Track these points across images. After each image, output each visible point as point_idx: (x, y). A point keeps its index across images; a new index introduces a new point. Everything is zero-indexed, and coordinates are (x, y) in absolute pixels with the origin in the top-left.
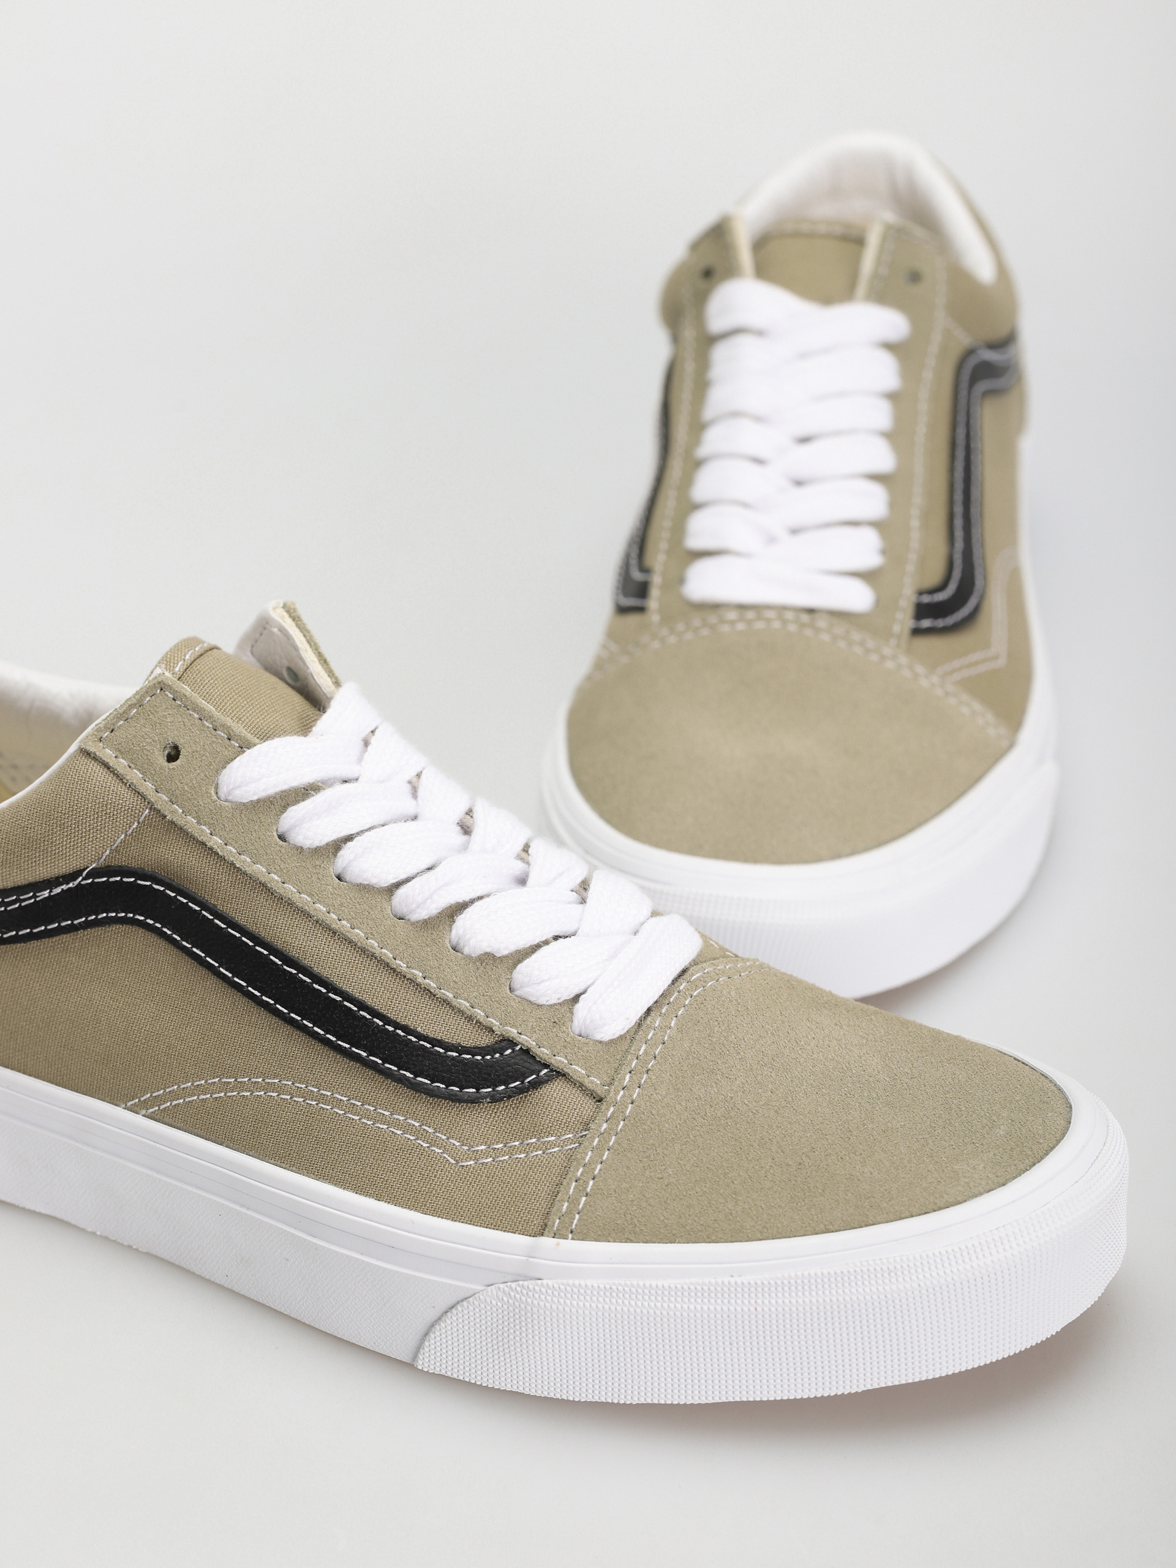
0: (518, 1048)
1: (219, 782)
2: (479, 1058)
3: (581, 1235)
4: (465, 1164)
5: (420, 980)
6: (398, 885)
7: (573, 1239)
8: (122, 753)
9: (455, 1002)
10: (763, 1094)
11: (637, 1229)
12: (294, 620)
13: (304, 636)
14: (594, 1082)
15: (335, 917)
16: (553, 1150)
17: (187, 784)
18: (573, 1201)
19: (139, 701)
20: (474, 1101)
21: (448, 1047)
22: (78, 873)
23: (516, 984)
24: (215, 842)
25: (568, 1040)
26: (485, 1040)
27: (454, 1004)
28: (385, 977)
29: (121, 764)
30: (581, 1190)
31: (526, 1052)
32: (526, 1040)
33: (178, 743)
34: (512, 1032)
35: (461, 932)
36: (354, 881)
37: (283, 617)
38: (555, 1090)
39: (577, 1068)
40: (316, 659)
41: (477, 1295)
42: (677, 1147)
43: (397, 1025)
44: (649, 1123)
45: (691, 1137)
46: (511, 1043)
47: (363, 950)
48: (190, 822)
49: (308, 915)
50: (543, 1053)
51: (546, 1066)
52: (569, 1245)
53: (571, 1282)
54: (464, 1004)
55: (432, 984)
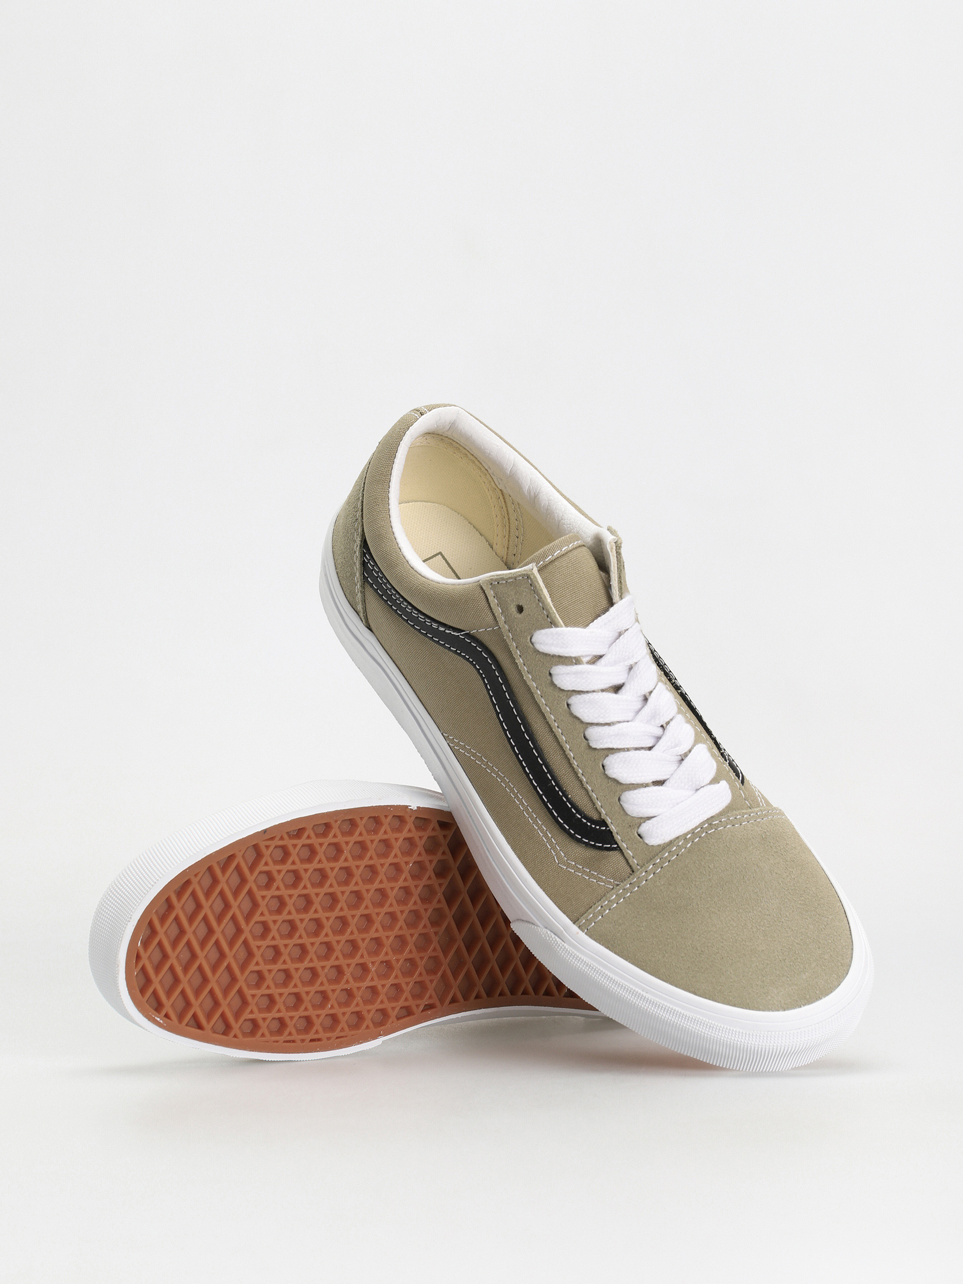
0: (608, 829)
1: (534, 635)
2: (589, 824)
3: (590, 934)
4: (561, 866)
5: (580, 775)
6: (592, 724)
7: (586, 933)
8: (497, 597)
9: (591, 793)
10: (709, 902)
11: (615, 945)
12: (617, 553)
13: (617, 564)
14: (634, 862)
15: (556, 725)
16: (601, 884)
17: (519, 628)
18: (595, 917)
19: (516, 577)
20: (579, 841)
21: (578, 811)
22: (460, 631)
23: (623, 798)
24: (520, 661)
25: (632, 837)
26: (595, 817)
27: (590, 794)
28: (566, 765)
29: (494, 602)
30: (601, 913)
31: (610, 832)
32: (613, 828)
33: (523, 606)
34: (609, 821)
35: (608, 763)
36: (573, 712)
37: (612, 549)
38: (615, 856)
39: (630, 852)
40: (617, 579)
41: (539, 928)
42: (654, 913)
43: (561, 789)
44: (647, 895)
45: (663, 911)
46: (606, 825)
47: (561, 747)
48: (513, 645)
49: (545, 718)
50: (618, 838)
51: (616, 843)
52: (582, 935)
53: (575, 952)
54: (594, 796)
55: (585, 780)
